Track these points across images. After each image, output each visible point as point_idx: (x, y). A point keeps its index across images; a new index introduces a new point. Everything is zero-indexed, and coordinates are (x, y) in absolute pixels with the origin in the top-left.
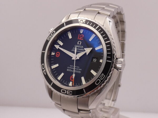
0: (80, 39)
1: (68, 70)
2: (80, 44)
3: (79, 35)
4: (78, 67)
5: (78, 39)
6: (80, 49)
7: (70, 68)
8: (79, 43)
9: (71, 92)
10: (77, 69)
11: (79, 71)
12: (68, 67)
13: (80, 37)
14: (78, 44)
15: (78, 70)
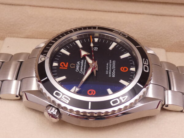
0: (67, 66)
1: (113, 76)
2: (75, 65)
3: (60, 68)
4: (107, 65)
5: (66, 68)
6: (82, 65)
7: (110, 73)
8: (72, 66)
9: (144, 59)
10: (110, 65)
11: (112, 62)
12: (110, 76)
13: (64, 67)
14: (74, 67)
15: (112, 64)
